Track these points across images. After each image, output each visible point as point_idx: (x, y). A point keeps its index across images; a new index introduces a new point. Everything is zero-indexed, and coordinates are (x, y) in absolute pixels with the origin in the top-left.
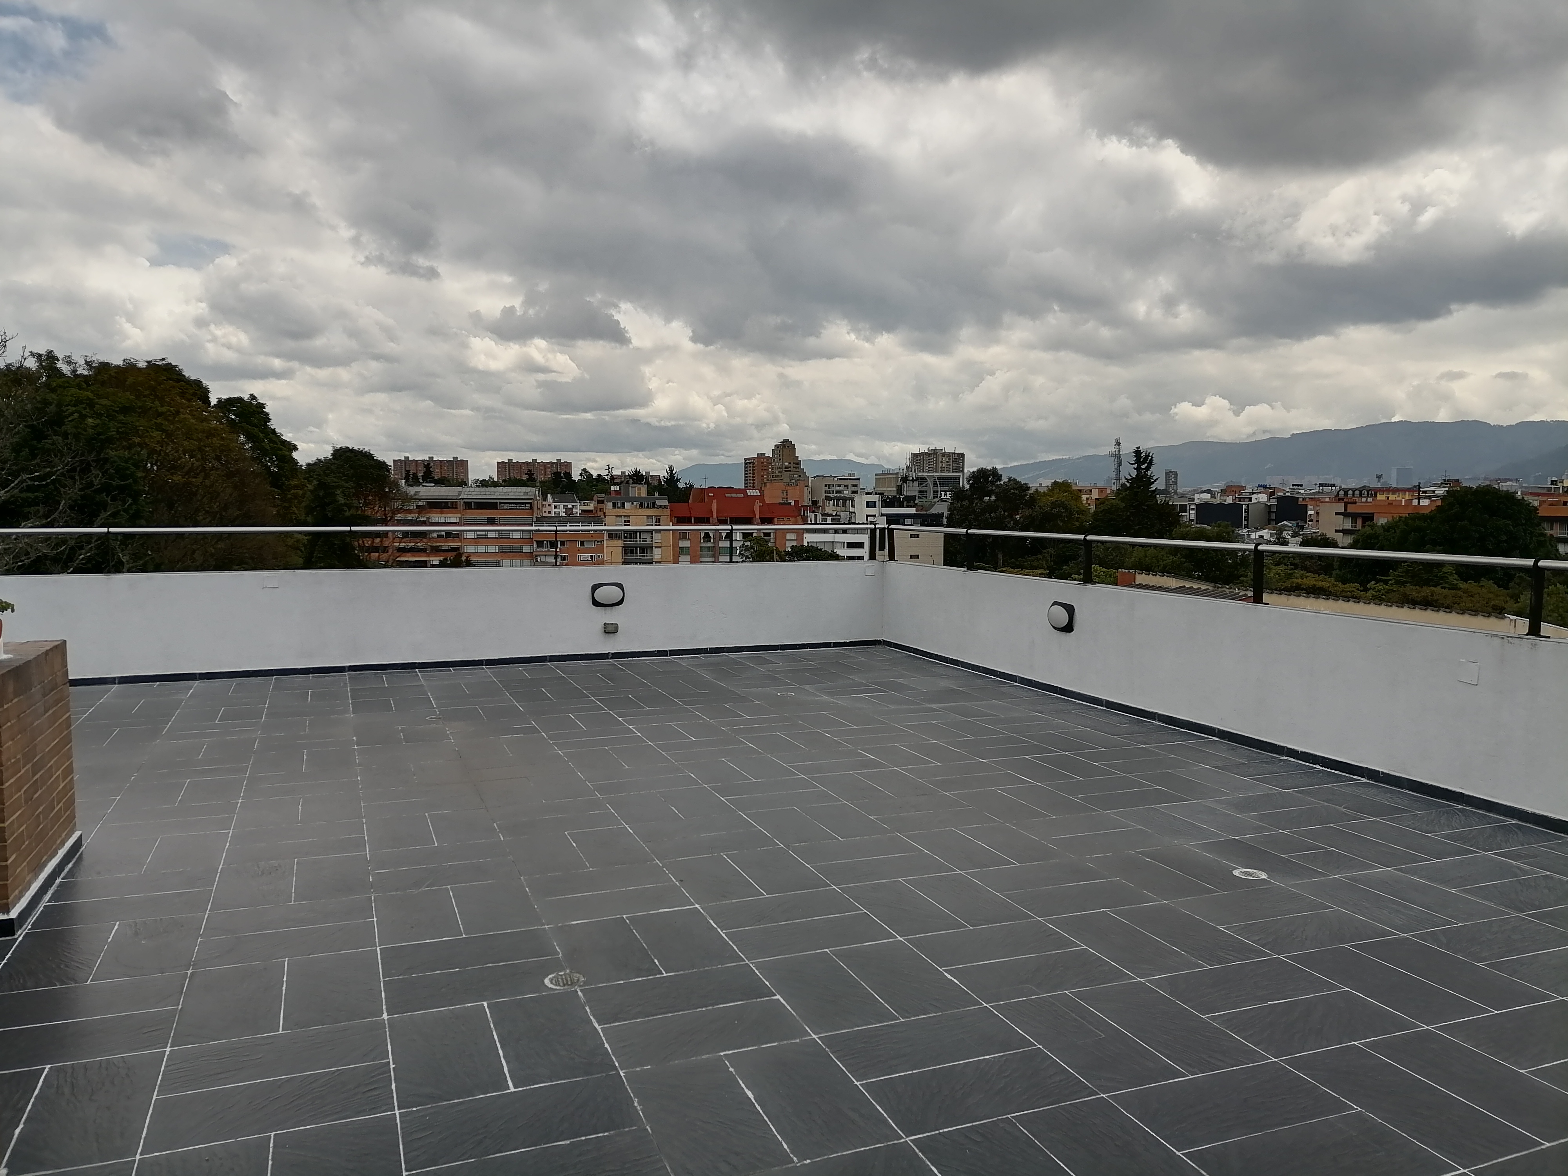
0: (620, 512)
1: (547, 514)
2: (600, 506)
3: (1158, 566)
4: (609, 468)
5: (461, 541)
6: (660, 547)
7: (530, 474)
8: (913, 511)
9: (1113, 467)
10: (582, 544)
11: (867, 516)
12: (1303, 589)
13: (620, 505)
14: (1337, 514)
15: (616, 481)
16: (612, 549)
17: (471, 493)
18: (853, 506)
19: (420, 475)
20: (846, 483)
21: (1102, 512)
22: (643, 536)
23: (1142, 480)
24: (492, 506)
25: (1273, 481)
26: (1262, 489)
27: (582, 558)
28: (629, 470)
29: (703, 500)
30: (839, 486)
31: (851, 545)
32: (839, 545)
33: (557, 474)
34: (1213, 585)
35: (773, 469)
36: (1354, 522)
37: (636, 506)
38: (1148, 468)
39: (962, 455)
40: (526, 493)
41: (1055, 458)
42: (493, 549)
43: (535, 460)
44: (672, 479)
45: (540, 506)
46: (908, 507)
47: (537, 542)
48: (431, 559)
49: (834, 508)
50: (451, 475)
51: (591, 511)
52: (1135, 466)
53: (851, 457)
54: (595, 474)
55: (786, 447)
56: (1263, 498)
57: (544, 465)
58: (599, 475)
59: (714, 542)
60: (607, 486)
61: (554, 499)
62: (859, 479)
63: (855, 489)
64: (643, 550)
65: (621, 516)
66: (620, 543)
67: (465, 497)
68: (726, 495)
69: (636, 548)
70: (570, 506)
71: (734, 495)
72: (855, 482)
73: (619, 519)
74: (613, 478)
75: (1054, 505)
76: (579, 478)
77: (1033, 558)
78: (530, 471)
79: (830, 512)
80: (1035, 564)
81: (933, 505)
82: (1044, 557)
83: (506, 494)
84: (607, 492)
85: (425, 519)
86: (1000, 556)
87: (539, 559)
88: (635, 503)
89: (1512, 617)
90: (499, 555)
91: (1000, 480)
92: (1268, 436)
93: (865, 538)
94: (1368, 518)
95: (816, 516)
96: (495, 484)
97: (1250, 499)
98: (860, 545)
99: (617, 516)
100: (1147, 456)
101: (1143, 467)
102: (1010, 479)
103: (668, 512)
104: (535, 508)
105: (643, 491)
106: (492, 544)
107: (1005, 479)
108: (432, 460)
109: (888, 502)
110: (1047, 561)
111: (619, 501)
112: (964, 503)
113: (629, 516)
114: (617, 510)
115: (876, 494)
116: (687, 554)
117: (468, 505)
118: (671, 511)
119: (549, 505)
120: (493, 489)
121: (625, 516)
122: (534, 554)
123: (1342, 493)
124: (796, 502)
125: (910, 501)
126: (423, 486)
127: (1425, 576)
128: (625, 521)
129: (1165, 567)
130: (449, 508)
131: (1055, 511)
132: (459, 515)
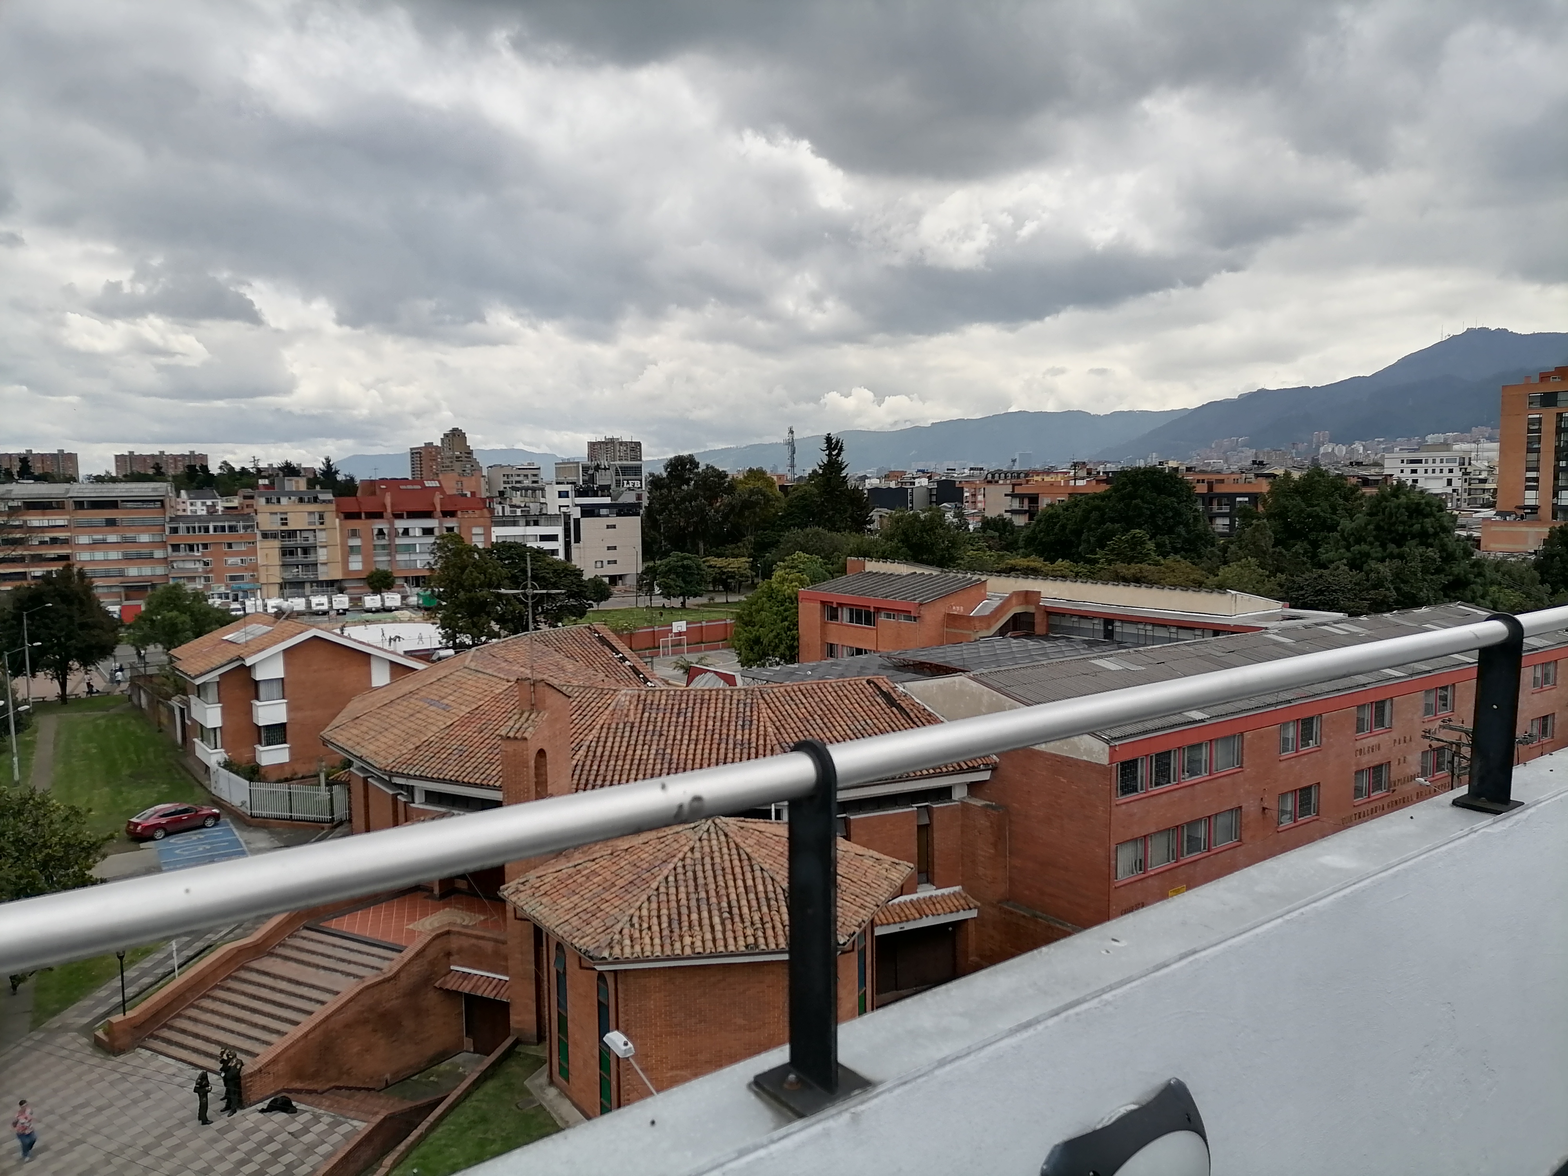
0: (276, 508)
1: (180, 513)
2: (249, 502)
3: (877, 552)
4: (255, 460)
5: (71, 548)
6: (325, 547)
7: (158, 468)
8: (607, 500)
9: (788, 454)
10: (230, 546)
11: (560, 507)
12: (1018, 570)
13: (274, 500)
14: (1006, 495)
15: (263, 474)
16: (266, 551)
17: (83, 490)
18: (543, 497)
19: (15, 471)
20: (525, 472)
21: (796, 498)
22: (305, 534)
23: (833, 467)
24: (112, 504)
25: (931, 467)
26: (920, 474)
27: (229, 562)
28: (277, 463)
29: (374, 493)
30: (519, 475)
31: (544, 538)
32: (531, 538)
33: (191, 468)
34: (940, 569)
35: (442, 459)
36: (1022, 503)
37: (294, 502)
38: (838, 455)
39: (639, 444)
40: (155, 490)
41: (724, 447)
42: (114, 555)
43: (162, 453)
44: (329, 472)
45: (173, 504)
46: (602, 496)
47: (173, 546)
48: (31, 569)
49: (522, 499)
50: (56, 470)
51: (236, 508)
52: (827, 452)
53: (520, 446)
54: (237, 468)
55: (456, 436)
56: (924, 482)
57: (175, 458)
58: (243, 468)
59: (389, 540)
60: (254, 480)
61: (188, 495)
62: (539, 469)
63: (535, 479)
64: (306, 551)
65: (276, 513)
66: (277, 543)
67: (75, 495)
68: (402, 487)
69: (297, 548)
70: (209, 503)
71: (409, 487)
72: (535, 472)
73: (274, 516)
74: (259, 470)
75: (752, 492)
76: (219, 471)
77: (733, 546)
78: (157, 464)
79: (518, 503)
80: (736, 551)
81: (621, 495)
82: (744, 545)
83: (127, 490)
84: (254, 486)
85: (21, 523)
86: (701, 545)
87: (175, 565)
88: (293, 498)
89: (1233, 592)
90: (124, 562)
91: (697, 468)
92: (908, 426)
93: (559, 530)
94: (1034, 499)
95: (503, 508)
96: (114, 480)
97: (914, 483)
98: (554, 538)
99: (271, 513)
100: (838, 442)
101: (834, 453)
102: (707, 466)
103: (333, 507)
104: (167, 505)
105: (302, 484)
106: (113, 549)
107: (702, 467)
108: (31, 454)
109: (580, 493)
110: (747, 549)
111: (273, 494)
112: (663, 491)
113: (286, 513)
114: (270, 506)
115: (568, 483)
116: (358, 553)
117: (79, 505)
118: (337, 505)
119: (184, 502)
120: (111, 485)
121: (281, 513)
122: (169, 559)
123: (990, 476)
124: (473, 494)
125: (604, 490)
126: (17, 483)
127: (1130, 554)
128: (282, 519)
129: (884, 552)
130: (54, 508)
131: (754, 498)
132: (68, 517)
